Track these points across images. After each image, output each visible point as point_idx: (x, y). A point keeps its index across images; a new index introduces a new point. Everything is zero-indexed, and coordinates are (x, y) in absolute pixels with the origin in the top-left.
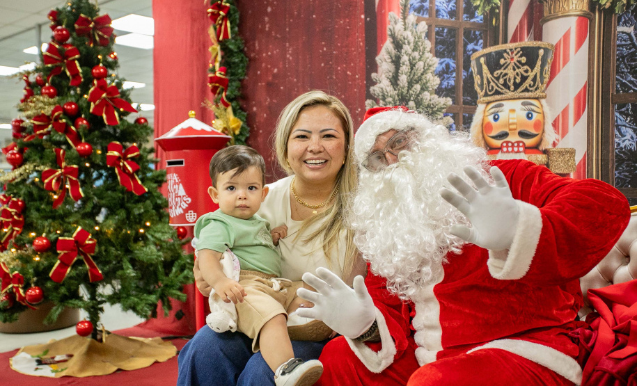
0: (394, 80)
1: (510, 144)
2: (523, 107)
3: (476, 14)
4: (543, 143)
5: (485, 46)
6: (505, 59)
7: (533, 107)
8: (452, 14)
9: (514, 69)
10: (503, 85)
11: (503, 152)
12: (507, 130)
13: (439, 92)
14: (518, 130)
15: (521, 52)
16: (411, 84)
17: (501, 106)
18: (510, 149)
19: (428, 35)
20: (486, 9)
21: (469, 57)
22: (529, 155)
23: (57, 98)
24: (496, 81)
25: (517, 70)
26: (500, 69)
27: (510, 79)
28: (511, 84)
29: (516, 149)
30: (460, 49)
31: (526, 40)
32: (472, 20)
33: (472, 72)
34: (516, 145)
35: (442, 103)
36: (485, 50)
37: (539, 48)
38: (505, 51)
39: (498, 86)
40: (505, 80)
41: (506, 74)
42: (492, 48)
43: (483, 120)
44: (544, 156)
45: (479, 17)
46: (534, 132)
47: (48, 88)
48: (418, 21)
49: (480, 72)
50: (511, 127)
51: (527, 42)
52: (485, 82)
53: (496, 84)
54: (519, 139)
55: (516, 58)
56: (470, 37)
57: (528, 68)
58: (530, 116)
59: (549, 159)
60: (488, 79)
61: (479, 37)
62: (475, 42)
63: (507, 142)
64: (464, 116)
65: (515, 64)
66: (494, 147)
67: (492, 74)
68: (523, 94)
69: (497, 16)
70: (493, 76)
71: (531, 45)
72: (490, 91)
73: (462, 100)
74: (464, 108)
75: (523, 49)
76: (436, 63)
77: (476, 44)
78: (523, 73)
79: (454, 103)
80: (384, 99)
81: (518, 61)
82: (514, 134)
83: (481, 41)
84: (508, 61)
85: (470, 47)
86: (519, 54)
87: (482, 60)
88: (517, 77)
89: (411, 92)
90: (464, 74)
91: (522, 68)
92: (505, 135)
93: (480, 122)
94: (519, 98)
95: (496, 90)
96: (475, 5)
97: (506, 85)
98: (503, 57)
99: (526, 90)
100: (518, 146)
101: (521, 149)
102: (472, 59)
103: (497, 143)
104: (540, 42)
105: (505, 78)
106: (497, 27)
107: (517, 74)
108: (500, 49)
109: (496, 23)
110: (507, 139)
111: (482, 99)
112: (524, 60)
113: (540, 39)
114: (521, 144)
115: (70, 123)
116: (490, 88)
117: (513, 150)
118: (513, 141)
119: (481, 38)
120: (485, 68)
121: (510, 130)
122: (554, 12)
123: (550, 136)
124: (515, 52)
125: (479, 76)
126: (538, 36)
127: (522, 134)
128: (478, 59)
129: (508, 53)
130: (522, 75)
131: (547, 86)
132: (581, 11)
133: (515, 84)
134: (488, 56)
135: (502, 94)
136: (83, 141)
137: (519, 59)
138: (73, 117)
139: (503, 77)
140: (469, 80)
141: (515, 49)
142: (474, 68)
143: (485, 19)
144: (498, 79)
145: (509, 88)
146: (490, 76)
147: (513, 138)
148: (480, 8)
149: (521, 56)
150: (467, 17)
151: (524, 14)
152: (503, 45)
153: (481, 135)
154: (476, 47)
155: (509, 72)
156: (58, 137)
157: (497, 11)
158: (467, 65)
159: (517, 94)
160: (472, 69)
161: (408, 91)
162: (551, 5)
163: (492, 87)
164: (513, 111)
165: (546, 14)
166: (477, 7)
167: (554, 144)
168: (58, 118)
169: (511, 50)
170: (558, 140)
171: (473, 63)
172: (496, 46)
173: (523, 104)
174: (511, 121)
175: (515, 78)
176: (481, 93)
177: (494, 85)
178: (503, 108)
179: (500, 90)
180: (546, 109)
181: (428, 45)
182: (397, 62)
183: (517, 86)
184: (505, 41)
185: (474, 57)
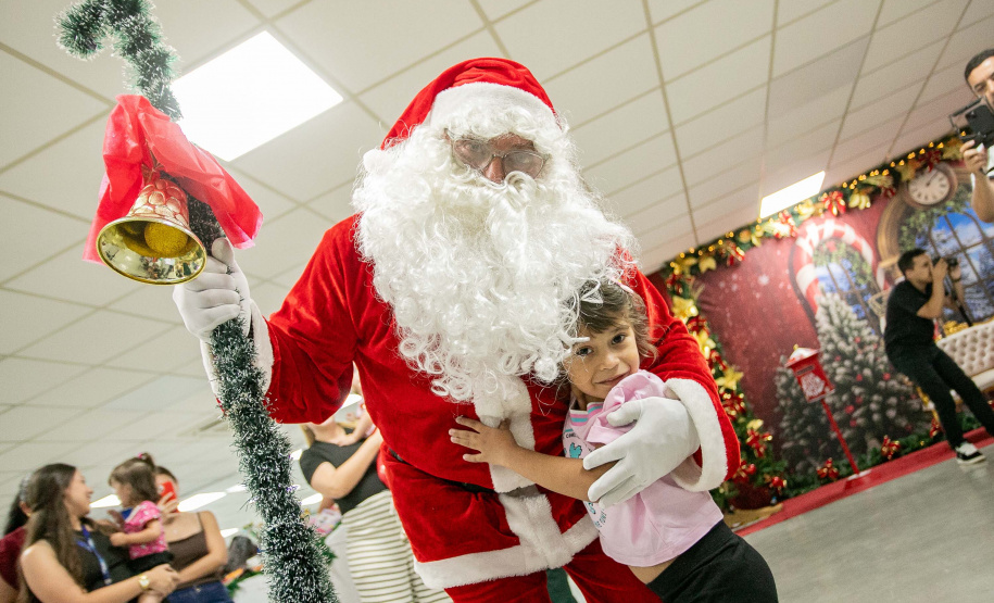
0: (831, 323)
3: (862, 286)
8: (850, 287)
13: (859, 319)
16: (842, 321)
19: (842, 299)
30: (860, 300)
45: (864, 286)
48: (833, 296)
56: (863, 294)
76: (851, 309)
90: (868, 310)
140: (872, 312)
142: (871, 306)
150: (858, 288)
158: (867, 305)
181: (843, 303)
182: (829, 315)
185: (869, 302)
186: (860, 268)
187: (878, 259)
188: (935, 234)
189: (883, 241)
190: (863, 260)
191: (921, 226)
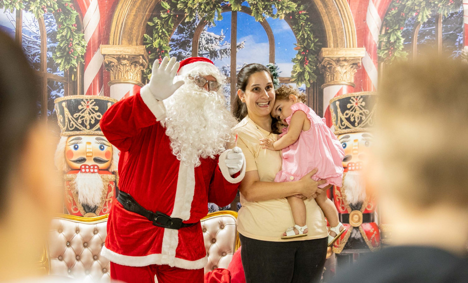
1: (87, 167)
2: (97, 141)
3: (58, 70)
4: (112, 167)
5: (66, 94)
6: (82, 106)
7: (104, 142)
9: (90, 114)
10: (81, 124)
11: (82, 172)
12: (85, 157)
14: (93, 157)
15: (95, 103)
17: (80, 139)
18: (87, 170)
20: (66, 67)
21: (53, 100)
22: (102, 174)
24: (75, 121)
25: (92, 115)
26: (79, 112)
27: (86, 121)
28: (87, 124)
29: (92, 170)
30: (45, 93)
31: (98, 94)
32: (55, 74)
33: (55, 112)
34: (92, 167)
36: (66, 97)
37: (108, 102)
38: (82, 100)
39: (77, 125)
40: (83, 121)
41: (83, 117)
42: (71, 96)
43: (65, 148)
44: (113, 176)
45: (60, 72)
46: (105, 159)
49: (63, 113)
50: (88, 154)
51: (99, 96)
52: (67, 120)
53: (76, 123)
54: (94, 163)
55: (91, 106)
56: (53, 86)
57: (100, 114)
58: (102, 147)
60: (68, 119)
61: (61, 87)
62: (58, 90)
63: (85, 165)
65: (90, 110)
66: (75, 168)
67: (72, 115)
68: (96, 132)
69: (76, 74)
70: (73, 117)
71: (102, 99)
72: (71, 127)
75: (95, 100)
77: (59, 92)
78: (96, 117)
81: (92, 108)
82: (90, 159)
83: (62, 90)
84: (85, 107)
85: (54, 93)
86: (93, 104)
87: (64, 104)
88: (91, 119)
90: (48, 113)
91: (95, 114)
92: (84, 160)
93: (63, 150)
94: (93, 135)
95: (76, 127)
96: (57, 62)
97: (83, 124)
98: (81, 104)
100: (94, 168)
101: (96, 171)
102: (55, 102)
103: (78, 165)
104: (108, 98)
105: (83, 119)
106: (75, 83)
107: (92, 117)
108: (78, 98)
109: (74, 78)
110: (85, 163)
111: (64, 133)
112: (97, 108)
113: (109, 95)
114: (96, 167)
116: (71, 126)
117: (90, 171)
118: (90, 165)
119: (63, 88)
120: (66, 110)
121: (87, 156)
122: (118, 79)
124: (90, 102)
125: (61, 116)
126: (107, 93)
127: (96, 160)
128: (60, 103)
129: (85, 102)
130: (95, 118)
132: (136, 81)
133: (90, 124)
134: (69, 102)
135: (81, 130)
137: (93, 107)
139: (81, 118)
141: (90, 100)
143: (66, 74)
144: (77, 119)
145: (86, 127)
146: (70, 116)
147: (90, 162)
148: (61, 66)
149: (95, 105)
150: (50, 70)
151: (96, 76)
152: (81, 96)
153: (64, 160)
154: (58, 94)
155: (85, 115)
157: (75, 70)
158: (51, 107)
159: (92, 131)
160: (55, 109)
162: (116, 74)
163: (73, 125)
164: (89, 143)
165: (112, 78)
166: (59, 65)
169: (87, 100)
171: (57, 106)
172: (75, 96)
173: (97, 139)
174: (88, 150)
175: (90, 121)
176: (63, 128)
177: (74, 123)
178: (81, 141)
179: (79, 127)
183: (92, 126)
184: (82, 93)
185: (57, 101)
186: (68, 40)
187: (104, 37)
188: (206, 34)
189: (123, 13)
190: (80, 27)
191: (192, 11)
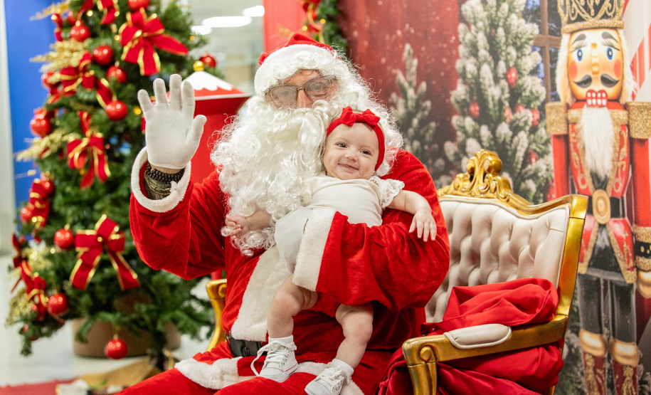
1: (594, 95)
2: (604, 41)
4: (623, 94)
7: (612, 41)
10: (584, 7)
11: (587, 105)
12: (591, 74)
13: (526, 15)
14: (601, 74)
18: (594, 102)
22: (612, 110)
23: (88, 42)
24: (577, 2)
28: (591, 6)
29: (599, 102)
34: (599, 95)
35: (530, 31)
39: (580, 9)
43: (568, 58)
44: (625, 112)
46: (614, 77)
47: (79, 29)
50: (594, 69)
53: (578, 6)
54: (602, 87)
58: (610, 53)
59: (629, 117)
63: (591, 92)
64: (550, 52)
66: (580, 98)
68: (602, 22)
72: (573, 16)
73: (547, 28)
74: (550, 39)
79: (540, 33)
80: (475, 23)
82: (597, 79)
89: (499, 14)
93: (566, 61)
94: (599, 28)
95: (578, 14)
97: (586, 7)
99: (605, 16)
103: (583, 92)
110: (591, 87)
114: (604, 95)
115: (100, 74)
116: (573, 12)
117: (597, 104)
118: (597, 90)
121: (593, 73)
123: (630, 84)
131: (624, 10)
133: (595, 6)
135: (585, 20)
136: (115, 98)
138: (105, 65)
147: (597, 85)
153: (567, 81)
156: (85, 95)
159: (597, 21)
161: (497, 11)
163: (575, 10)
164: (594, 45)
167: (633, 96)
168: (85, 70)
170: (636, 90)
173: (604, 36)
174: (593, 60)
176: (564, 19)
177: (576, 7)
178: (585, 41)
179: (581, 14)
180: (624, 45)
183: (597, 10)
